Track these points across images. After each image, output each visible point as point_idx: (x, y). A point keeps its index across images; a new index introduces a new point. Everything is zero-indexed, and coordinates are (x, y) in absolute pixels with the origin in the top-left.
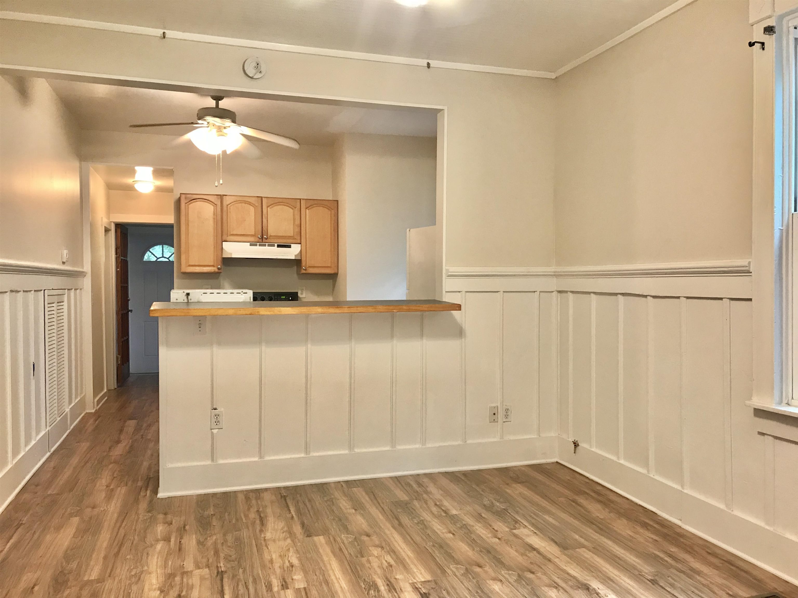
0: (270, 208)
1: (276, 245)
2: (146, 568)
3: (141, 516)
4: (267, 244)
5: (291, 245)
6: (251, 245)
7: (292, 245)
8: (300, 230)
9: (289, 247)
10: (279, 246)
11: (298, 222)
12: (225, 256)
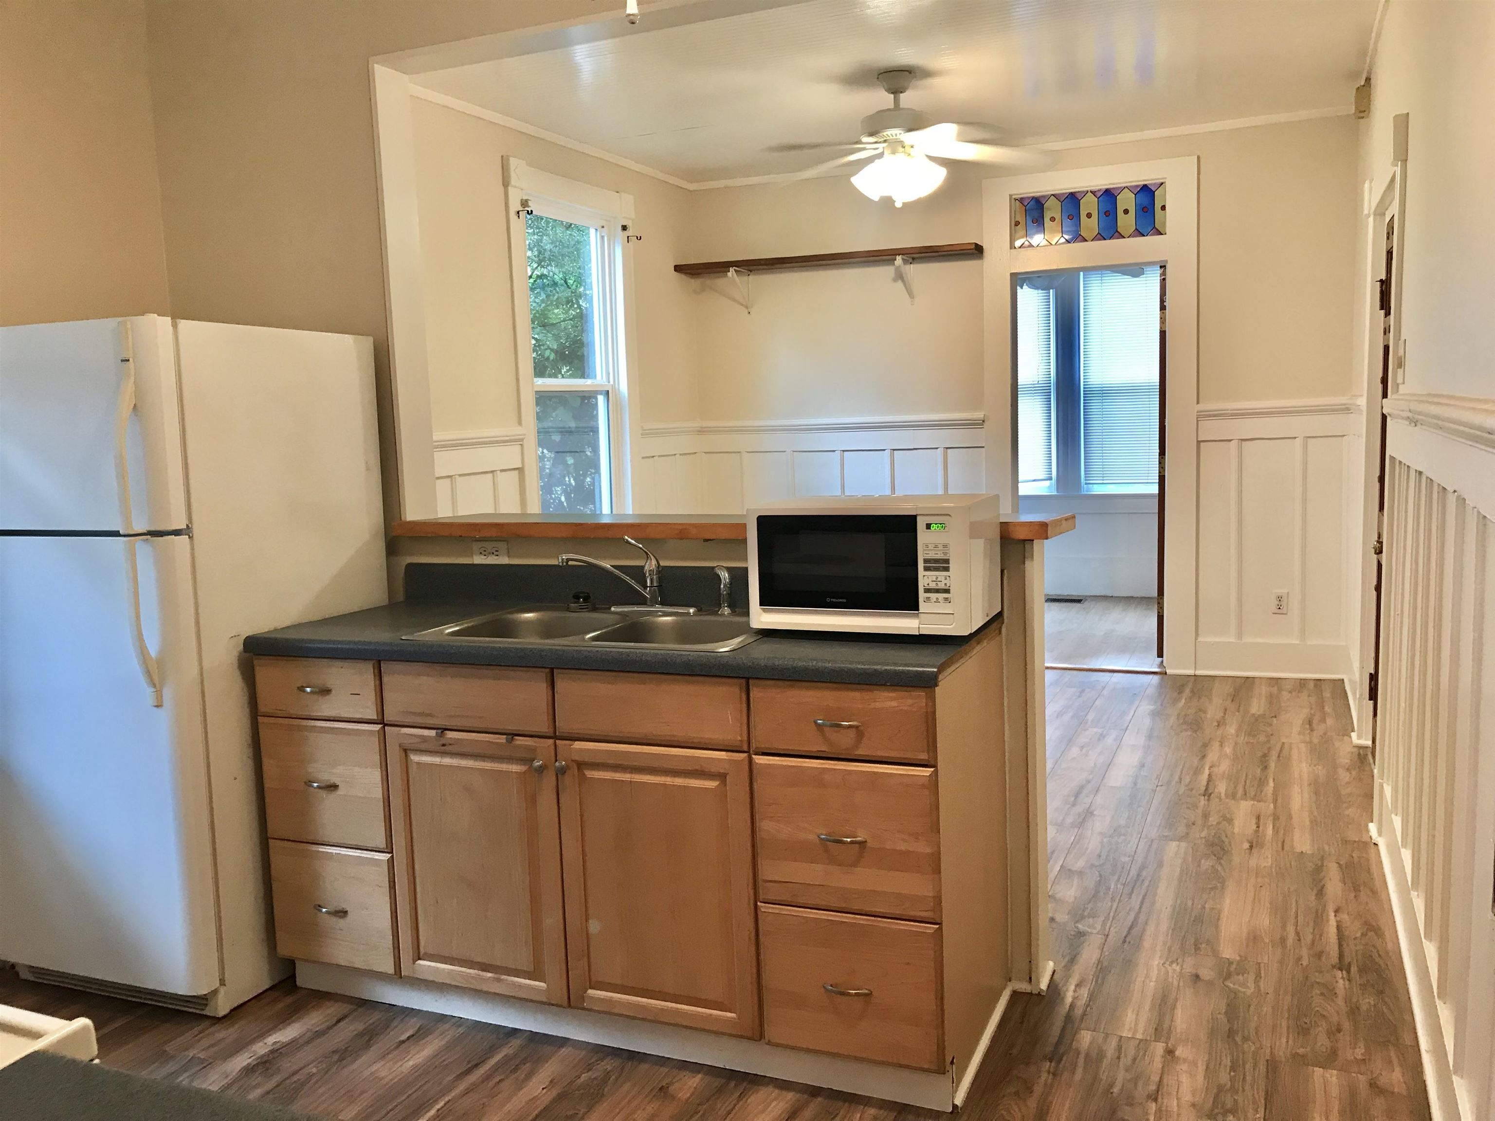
2: (1105, 840)
3: (1098, 927)
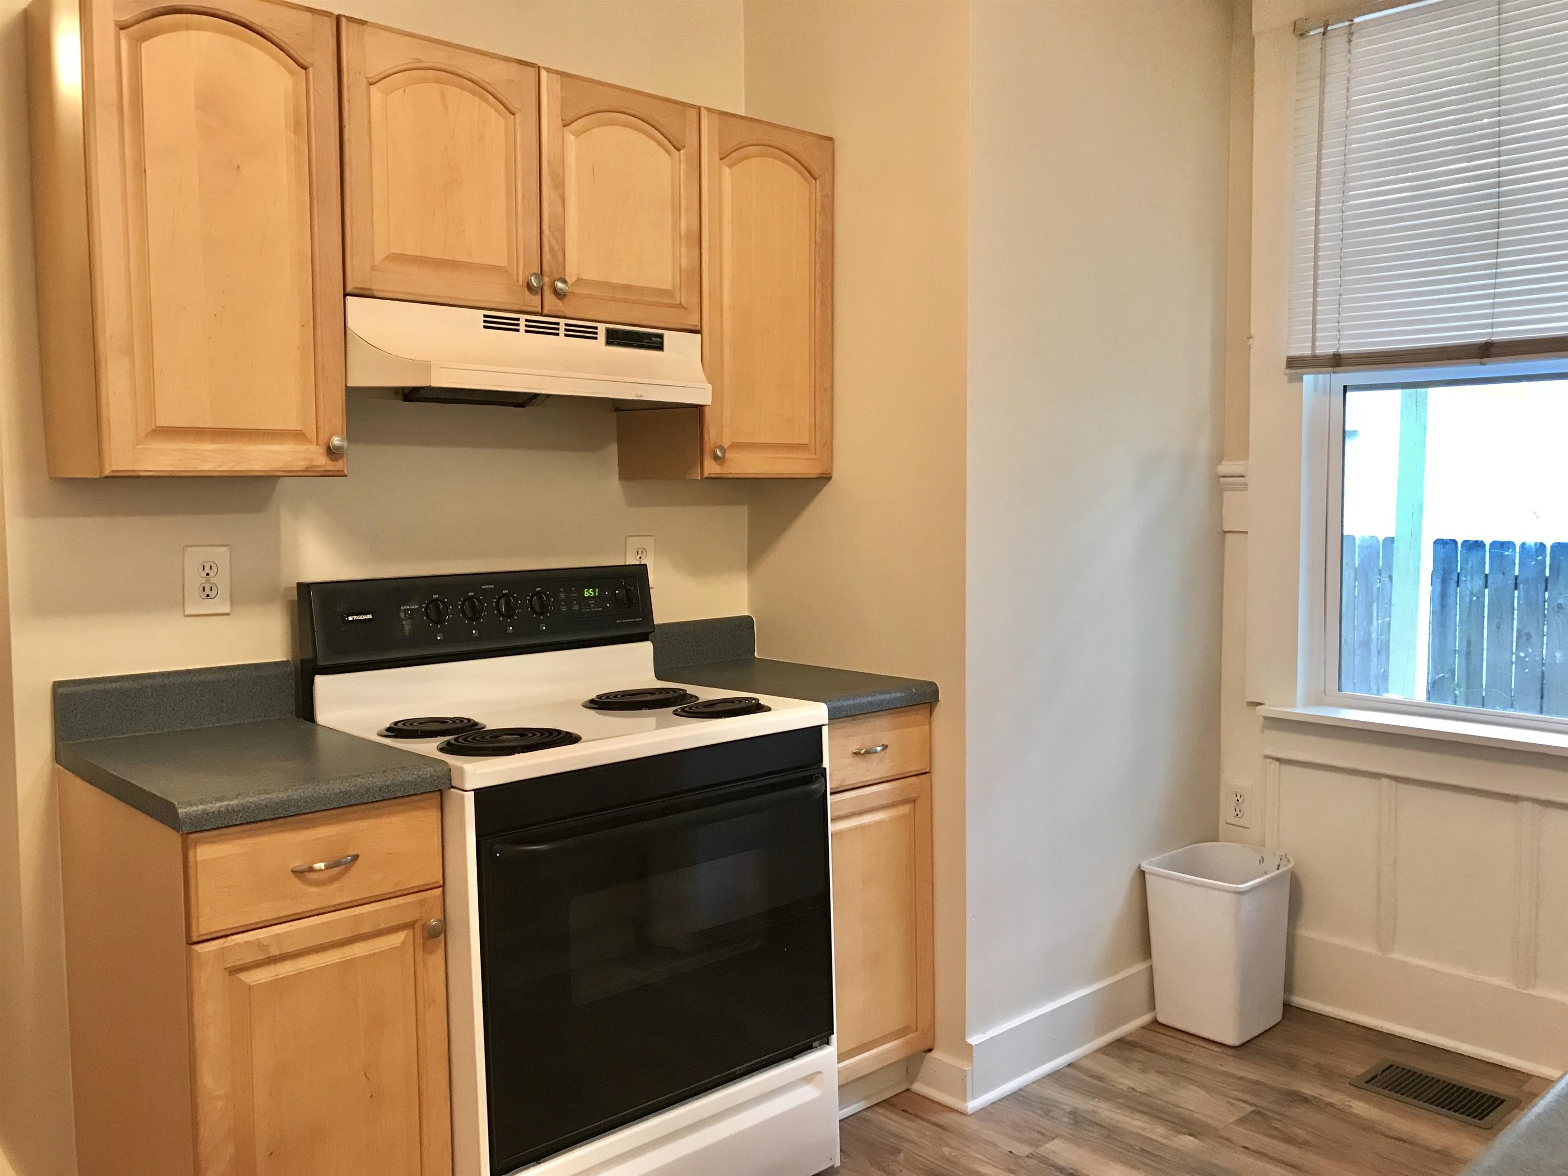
0: (576, 134)
1: (602, 329)
4: (562, 322)
5: (661, 336)
6: (491, 323)
7: (667, 334)
8: (697, 263)
9: (654, 343)
10: (615, 338)
11: (686, 222)
12: (358, 380)
